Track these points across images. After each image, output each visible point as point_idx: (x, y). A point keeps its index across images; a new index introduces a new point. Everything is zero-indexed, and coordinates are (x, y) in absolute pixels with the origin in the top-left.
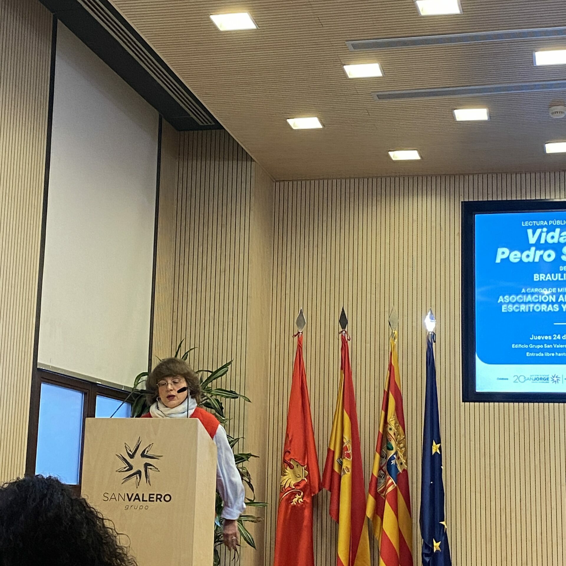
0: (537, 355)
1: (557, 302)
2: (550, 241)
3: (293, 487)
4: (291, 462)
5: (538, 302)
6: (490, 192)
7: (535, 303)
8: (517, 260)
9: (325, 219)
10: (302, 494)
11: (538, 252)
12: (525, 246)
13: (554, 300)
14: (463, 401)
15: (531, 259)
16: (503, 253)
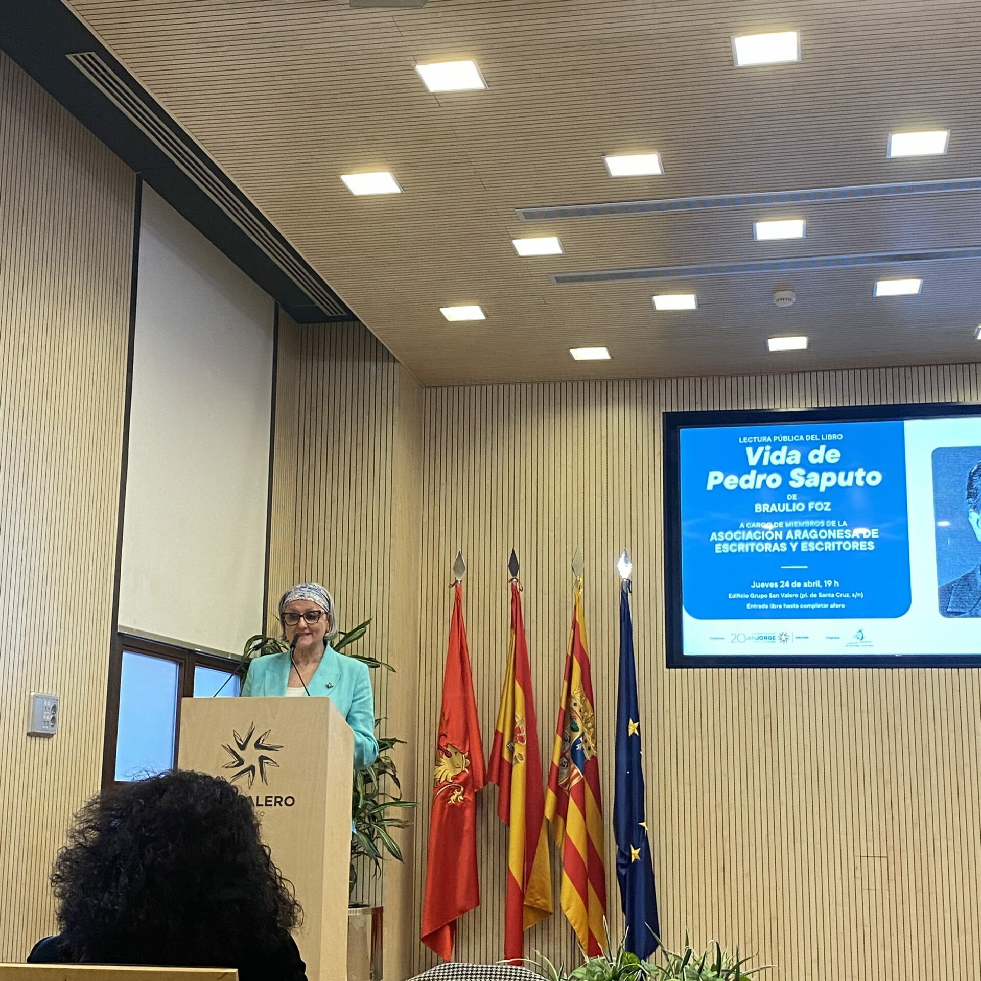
0: (760, 607)
1: (784, 540)
2: (775, 462)
3: (451, 781)
4: (448, 749)
5: (761, 540)
6: (699, 400)
7: (756, 541)
8: (733, 487)
9: (489, 435)
10: (462, 789)
11: (759, 476)
12: (742, 468)
13: (781, 538)
14: (667, 667)
15: (750, 486)
16: (716, 478)
